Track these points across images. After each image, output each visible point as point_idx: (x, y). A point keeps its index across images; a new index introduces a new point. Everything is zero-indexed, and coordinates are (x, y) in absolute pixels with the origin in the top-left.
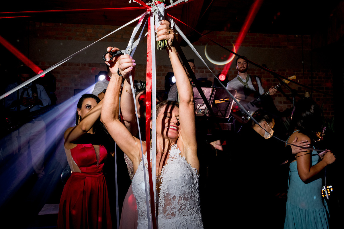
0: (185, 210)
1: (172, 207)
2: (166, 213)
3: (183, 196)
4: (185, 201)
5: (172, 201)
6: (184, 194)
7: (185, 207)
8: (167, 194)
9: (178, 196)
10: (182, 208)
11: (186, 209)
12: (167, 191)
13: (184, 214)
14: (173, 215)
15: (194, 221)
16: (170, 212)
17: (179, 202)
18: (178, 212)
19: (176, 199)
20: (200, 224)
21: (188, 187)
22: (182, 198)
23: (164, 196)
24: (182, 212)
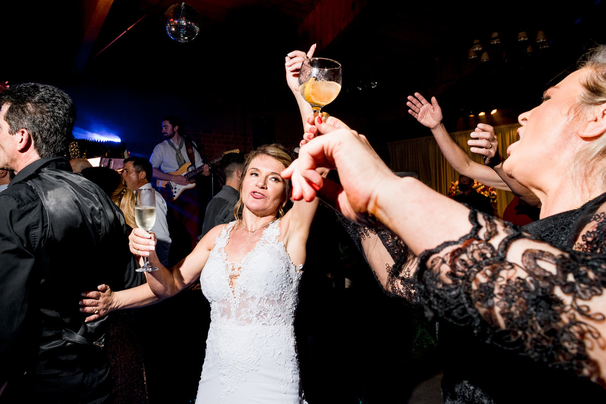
0: (266, 316)
1: (249, 310)
2: (240, 317)
3: (266, 298)
4: (268, 305)
5: (250, 301)
6: (268, 295)
7: (266, 313)
8: (244, 291)
9: (258, 297)
10: (262, 314)
11: (269, 315)
12: (244, 287)
13: (263, 323)
14: (249, 321)
15: (278, 334)
16: (245, 317)
17: (260, 305)
18: (255, 319)
19: (256, 300)
20: (287, 339)
21: (276, 287)
22: (264, 300)
23: (241, 294)
24: (261, 319)
